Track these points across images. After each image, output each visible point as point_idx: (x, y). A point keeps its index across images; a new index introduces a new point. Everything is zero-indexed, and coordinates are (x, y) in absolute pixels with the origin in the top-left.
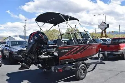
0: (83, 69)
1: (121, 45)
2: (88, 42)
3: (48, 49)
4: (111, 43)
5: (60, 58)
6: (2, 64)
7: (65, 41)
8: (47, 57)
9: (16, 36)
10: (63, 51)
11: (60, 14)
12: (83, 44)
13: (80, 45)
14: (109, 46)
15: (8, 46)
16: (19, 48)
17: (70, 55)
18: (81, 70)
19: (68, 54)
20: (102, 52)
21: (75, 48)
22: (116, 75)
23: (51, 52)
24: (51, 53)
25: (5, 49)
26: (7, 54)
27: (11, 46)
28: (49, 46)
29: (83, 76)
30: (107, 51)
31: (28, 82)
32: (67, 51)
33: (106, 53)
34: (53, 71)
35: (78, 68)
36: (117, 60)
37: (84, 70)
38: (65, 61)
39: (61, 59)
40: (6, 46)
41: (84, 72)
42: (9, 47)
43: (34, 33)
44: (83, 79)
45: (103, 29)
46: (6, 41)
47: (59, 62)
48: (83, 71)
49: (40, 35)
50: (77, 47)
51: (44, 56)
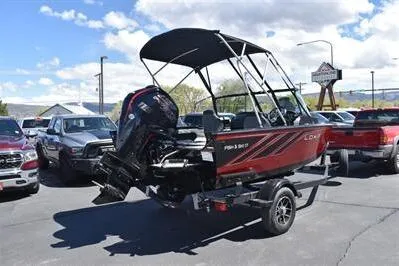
0: (285, 202)
1: (387, 129)
2: (298, 119)
3: (178, 142)
4: (356, 124)
5: (219, 170)
6: (41, 185)
7: (226, 118)
8: (181, 165)
9: (75, 104)
10: (230, 147)
11: (218, 32)
12: (286, 126)
13: (276, 131)
14: (352, 134)
15: (57, 131)
16: (89, 139)
17: (249, 160)
18: (280, 204)
19: (244, 158)
20: (330, 152)
21: (263, 140)
22: (383, 220)
23: (189, 150)
24: (190, 155)
25: (46, 141)
26: (52, 154)
27: (64, 134)
28: (181, 131)
29: (286, 223)
30: (348, 148)
31: (122, 240)
32: (240, 146)
33: (345, 153)
34: (196, 207)
35: (273, 198)
36: (373, 174)
37: (289, 206)
38: (235, 179)
39: (223, 173)
40: (49, 132)
41: (288, 212)
42: (60, 135)
43: (137, 92)
44: (284, 231)
45: (325, 84)
46: (50, 118)
47: (217, 181)
48: (284, 208)
49: (157, 98)
50: (269, 135)
51: (170, 162)
